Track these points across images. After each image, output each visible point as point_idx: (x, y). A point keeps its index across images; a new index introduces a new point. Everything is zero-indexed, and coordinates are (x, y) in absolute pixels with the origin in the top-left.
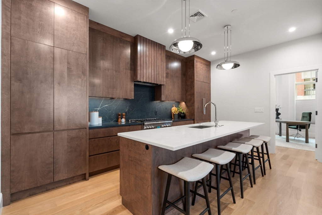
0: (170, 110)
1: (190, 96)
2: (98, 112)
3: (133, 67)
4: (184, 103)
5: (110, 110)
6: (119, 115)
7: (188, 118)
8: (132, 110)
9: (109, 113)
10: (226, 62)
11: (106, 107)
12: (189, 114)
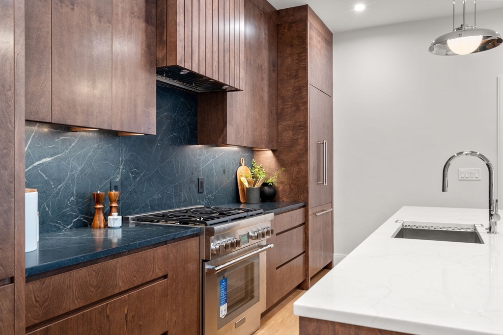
0: (234, 176)
1: (291, 133)
2: (37, 192)
3: (154, 11)
4: (269, 153)
5: (59, 181)
6: (97, 199)
7: (285, 199)
8: (135, 178)
9: (56, 191)
10: (460, 31)
11: (44, 168)
12: (287, 187)
